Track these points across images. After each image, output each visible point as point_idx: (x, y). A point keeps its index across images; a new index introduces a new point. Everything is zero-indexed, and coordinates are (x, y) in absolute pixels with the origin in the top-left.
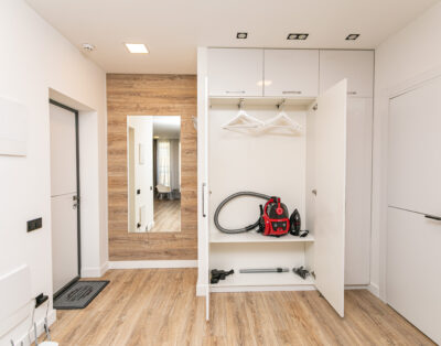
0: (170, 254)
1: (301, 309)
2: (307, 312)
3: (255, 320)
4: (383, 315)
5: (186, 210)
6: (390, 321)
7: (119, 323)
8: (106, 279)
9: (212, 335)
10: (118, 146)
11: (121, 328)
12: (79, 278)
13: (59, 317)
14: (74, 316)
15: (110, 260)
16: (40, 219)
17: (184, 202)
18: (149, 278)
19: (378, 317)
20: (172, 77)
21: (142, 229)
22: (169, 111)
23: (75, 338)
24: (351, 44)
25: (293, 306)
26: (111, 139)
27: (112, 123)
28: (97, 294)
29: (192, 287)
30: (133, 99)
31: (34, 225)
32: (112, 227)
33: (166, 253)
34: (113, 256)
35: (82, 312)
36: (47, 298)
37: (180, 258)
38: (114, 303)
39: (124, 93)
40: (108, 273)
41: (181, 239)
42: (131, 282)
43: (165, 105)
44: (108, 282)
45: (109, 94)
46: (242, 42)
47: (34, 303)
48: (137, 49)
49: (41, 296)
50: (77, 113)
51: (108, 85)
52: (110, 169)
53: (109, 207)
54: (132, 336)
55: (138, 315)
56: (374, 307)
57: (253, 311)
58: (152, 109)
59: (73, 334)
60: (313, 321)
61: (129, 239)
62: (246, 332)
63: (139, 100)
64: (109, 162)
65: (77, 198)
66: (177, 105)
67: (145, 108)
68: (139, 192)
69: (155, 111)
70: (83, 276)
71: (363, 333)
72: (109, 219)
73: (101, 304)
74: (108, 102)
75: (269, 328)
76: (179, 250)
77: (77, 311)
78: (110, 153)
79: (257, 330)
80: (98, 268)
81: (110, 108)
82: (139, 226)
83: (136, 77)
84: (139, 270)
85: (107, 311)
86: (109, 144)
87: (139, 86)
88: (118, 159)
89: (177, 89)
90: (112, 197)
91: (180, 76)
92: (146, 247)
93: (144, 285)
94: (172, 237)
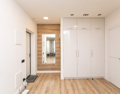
0: (53, 69)
1: (87, 83)
2: (89, 83)
3: (76, 85)
4: (108, 84)
5: (57, 58)
6: (111, 86)
7: (43, 86)
8: (37, 75)
9: (66, 89)
10: (40, 42)
11: (43, 87)
12: (30, 75)
13: (28, 84)
14: (31, 84)
15: (38, 71)
16: (24, 60)
17: (56, 56)
18: (48, 75)
19: (108, 85)
20: (53, 25)
21: (44, 63)
22: (52, 33)
23: (33, 89)
24: (99, 16)
25: (85, 82)
26: (38, 40)
27: (38, 36)
28: (35, 79)
29: (59, 77)
30: (43, 30)
31: (23, 61)
32: (38, 62)
33: (52, 69)
34: (38, 70)
35: (33, 83)
36: (25, 79)
37: (55, 70)
38: (40, 81)
39: (41, 29)
40: (37, 74)
41: (55, 65)
42: (43, 76)
43: (52, 32)
44: (38, 76)
45: (38, 29)
46: (72, 16)
47: (23, 80)
48: (46, 18)
49: (24, 79)
50: (30, 34)
51: (37, 27)
52: (38, 48)
53: (37, 57)
54: (46, 89)
55: (47, 84)
56: (106, 83)
57: (75, 83)
58: (48, 33)
59: (32, 88)
60: (91, 85)
61: (42, 65)
62: (75, 88)
63: (45, 30)
64: (37, 46)
65: (30, 55)
66: (54, 32)
67: (47, 33)
68: (43, 54)
69: (49, 33)
70: (31, 74)
71: (104, 89)
72: (37, 60)
73: (37, 81)
74: (37, 31)
75: (80, 87)
76: (55, 68)
77: (32, 83)
78: (38, 44)
79: (77, 88)
80: (35, 73)
81: (38, 32)
82: (43, 62)
83: (44, 25)
84: (45, 73)
85: (39, 83)
86: (38, 41)
87: (45, 27)
88: (40, 45)
89: (54, 28)
90: (38, 55)
91: (55, 24)
92: (47, 67)
93: (47, 77)
94: (53, 65)
